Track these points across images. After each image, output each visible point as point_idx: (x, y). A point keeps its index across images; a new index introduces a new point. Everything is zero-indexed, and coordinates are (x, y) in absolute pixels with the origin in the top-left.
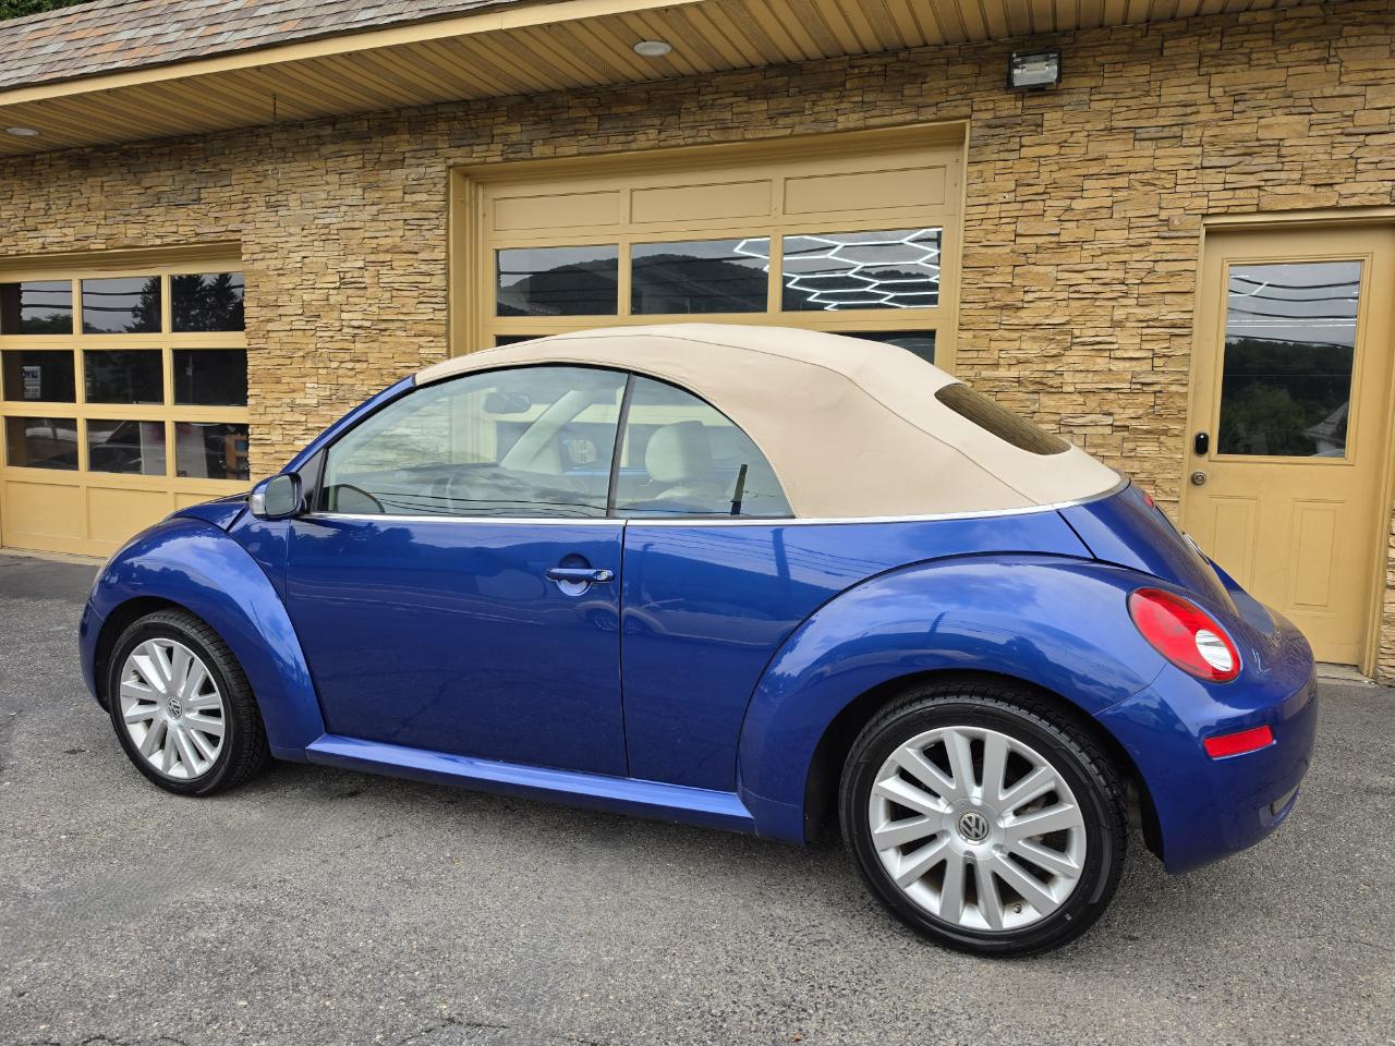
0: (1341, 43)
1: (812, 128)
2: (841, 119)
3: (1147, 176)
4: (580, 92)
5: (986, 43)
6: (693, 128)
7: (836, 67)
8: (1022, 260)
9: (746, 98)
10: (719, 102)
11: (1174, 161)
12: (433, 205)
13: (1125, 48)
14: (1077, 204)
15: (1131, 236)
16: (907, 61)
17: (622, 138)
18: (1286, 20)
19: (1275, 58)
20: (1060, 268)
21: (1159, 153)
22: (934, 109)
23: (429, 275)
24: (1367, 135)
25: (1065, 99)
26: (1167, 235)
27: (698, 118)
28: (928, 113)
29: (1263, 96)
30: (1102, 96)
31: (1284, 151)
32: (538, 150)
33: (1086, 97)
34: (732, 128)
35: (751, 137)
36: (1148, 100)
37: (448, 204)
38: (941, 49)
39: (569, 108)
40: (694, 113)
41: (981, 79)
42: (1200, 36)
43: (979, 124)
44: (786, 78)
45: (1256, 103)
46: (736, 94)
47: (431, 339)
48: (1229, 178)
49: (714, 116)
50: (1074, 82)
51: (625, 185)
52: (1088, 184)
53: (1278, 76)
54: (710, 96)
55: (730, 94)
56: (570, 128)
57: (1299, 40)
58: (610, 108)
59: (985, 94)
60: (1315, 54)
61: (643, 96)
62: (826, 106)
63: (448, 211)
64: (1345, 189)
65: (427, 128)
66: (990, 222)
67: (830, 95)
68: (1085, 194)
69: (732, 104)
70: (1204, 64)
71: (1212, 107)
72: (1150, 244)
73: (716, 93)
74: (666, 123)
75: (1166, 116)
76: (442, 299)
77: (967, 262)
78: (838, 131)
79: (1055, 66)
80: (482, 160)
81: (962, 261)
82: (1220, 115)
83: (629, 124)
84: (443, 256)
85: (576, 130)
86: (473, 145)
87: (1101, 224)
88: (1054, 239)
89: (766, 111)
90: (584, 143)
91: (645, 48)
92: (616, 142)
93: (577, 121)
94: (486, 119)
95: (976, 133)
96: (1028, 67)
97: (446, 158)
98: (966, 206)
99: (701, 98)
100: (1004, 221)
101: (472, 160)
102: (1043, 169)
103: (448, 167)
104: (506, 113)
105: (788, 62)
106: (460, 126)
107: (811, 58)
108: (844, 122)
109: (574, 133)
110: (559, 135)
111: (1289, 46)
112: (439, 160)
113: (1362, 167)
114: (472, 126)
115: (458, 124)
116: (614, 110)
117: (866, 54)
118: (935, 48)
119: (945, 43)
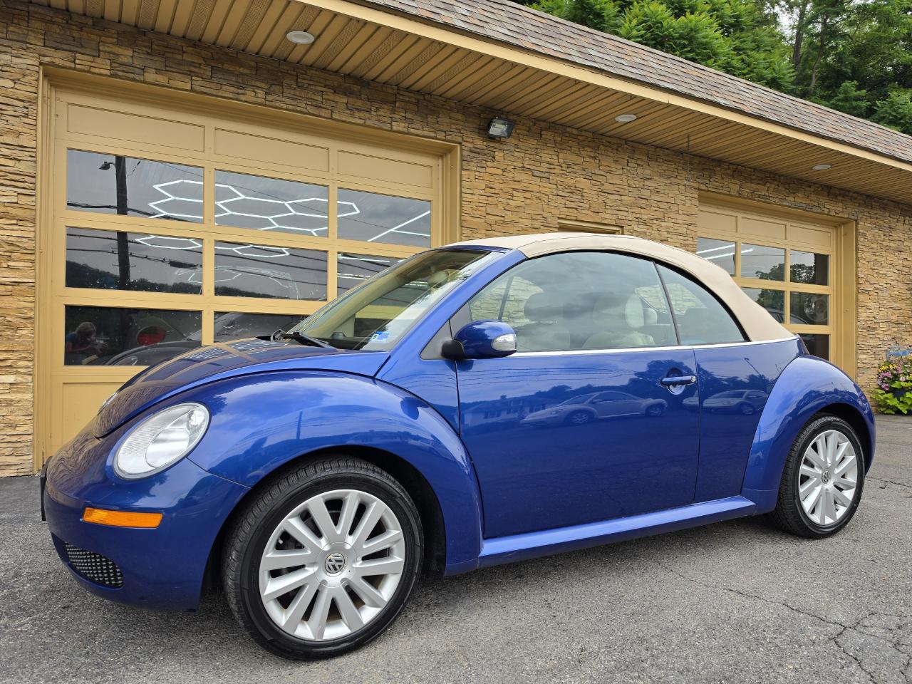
0: (599, 152)
1: (380, 125)
2: (393, 123)
3: (537, 194)
4: (197, 44)
5: (468, 105)
6: (296, 99)
7: (390, 91)
8: (489, 228)
9: (332, 91)
10: (313, 87)
11: (547, 190)
12: (20, 94)
13: (527, 129)
14: (511, 202)
15: (533, 223)
16: (430, 101)
17: (235, 90)
18: (582, 136)
19: (579, 151)
21: (542, 184)
22: (444, 134)
23: (15, 159)
24: (608, 193)
25: (504, 147)
26: (547, 225)
27: (298, 93)
28: (441, 135)
29: (576, 167)
30: (520, 150)
31: (584, 194)
32: (151, 76)
33: (513, 149)
34: (322, 108)
35: (337, 118)
36: (537, 157)
37: (37, 98)
38: (446, 101)
39: (184, 52)
40: (295, 89)
41: (466, 124)
42: (555, 133)
43: (466, 149)
44: (359, 87)
45: (574, 170)
46: (325, 86)
47: (15, 222)
48: (567, 202)
49: (310, 95)
50: (508, 140)
51: (211, 123)
52: (515, 193)
53: (580, 160)
54: (306, 82)
55: (323, 85)
56: (186, 68)
57: (586, 146)
58: (223, 64)
59: (469, 133)
60: (592, 154)
61: (253, 64)
62: (385, 112)
63: (36, 103)
64: (603, 215)
65: (16, 21)
66: (474, 204)
67: (384, 106)
68: (514, 198)
69: (322, 92)
70: (559, 147)
71: (560, 168)
72: (540, 228)
73: (310, 80)
74: (272, 89)
75: (544, 167)
76: (31, 185)
77: (464, 224)
78: (392, 131)
79: (508, 129)
80: (87, 68)
81: (460, 223)
82: (562, 172)
83: (240, 81)
84: (33, 144)
85: (190, 71)
86: (76, 52)
87: (521, 215)
88: (502, 219)
89: (347, 104)
90: (198, 83)
91: (295, 36)
92: (228, 91)
93: (192, 64)
94: (91, 33)
95: (465, 153)
96: (497, 125)
97: (40, 55)
98: (461, 192)
99: (299, 80)
100: (481, 205)
101: (72, 65)
102: (496, 181)
103: (41, 64)
104: (116, 36)
105: (361, 77)
106: (58, 31)
107: (377, 80)
108: (396, 126)
109: (188, 73)
110: (172, 70)
111: (583, 147)
112: (32, 54)
113: (607, 207)
114: (74, 35)
115: (55, 28)
116: (226, 66)
117: (408, 89)
118: (444, 99)
119: (450, 99)
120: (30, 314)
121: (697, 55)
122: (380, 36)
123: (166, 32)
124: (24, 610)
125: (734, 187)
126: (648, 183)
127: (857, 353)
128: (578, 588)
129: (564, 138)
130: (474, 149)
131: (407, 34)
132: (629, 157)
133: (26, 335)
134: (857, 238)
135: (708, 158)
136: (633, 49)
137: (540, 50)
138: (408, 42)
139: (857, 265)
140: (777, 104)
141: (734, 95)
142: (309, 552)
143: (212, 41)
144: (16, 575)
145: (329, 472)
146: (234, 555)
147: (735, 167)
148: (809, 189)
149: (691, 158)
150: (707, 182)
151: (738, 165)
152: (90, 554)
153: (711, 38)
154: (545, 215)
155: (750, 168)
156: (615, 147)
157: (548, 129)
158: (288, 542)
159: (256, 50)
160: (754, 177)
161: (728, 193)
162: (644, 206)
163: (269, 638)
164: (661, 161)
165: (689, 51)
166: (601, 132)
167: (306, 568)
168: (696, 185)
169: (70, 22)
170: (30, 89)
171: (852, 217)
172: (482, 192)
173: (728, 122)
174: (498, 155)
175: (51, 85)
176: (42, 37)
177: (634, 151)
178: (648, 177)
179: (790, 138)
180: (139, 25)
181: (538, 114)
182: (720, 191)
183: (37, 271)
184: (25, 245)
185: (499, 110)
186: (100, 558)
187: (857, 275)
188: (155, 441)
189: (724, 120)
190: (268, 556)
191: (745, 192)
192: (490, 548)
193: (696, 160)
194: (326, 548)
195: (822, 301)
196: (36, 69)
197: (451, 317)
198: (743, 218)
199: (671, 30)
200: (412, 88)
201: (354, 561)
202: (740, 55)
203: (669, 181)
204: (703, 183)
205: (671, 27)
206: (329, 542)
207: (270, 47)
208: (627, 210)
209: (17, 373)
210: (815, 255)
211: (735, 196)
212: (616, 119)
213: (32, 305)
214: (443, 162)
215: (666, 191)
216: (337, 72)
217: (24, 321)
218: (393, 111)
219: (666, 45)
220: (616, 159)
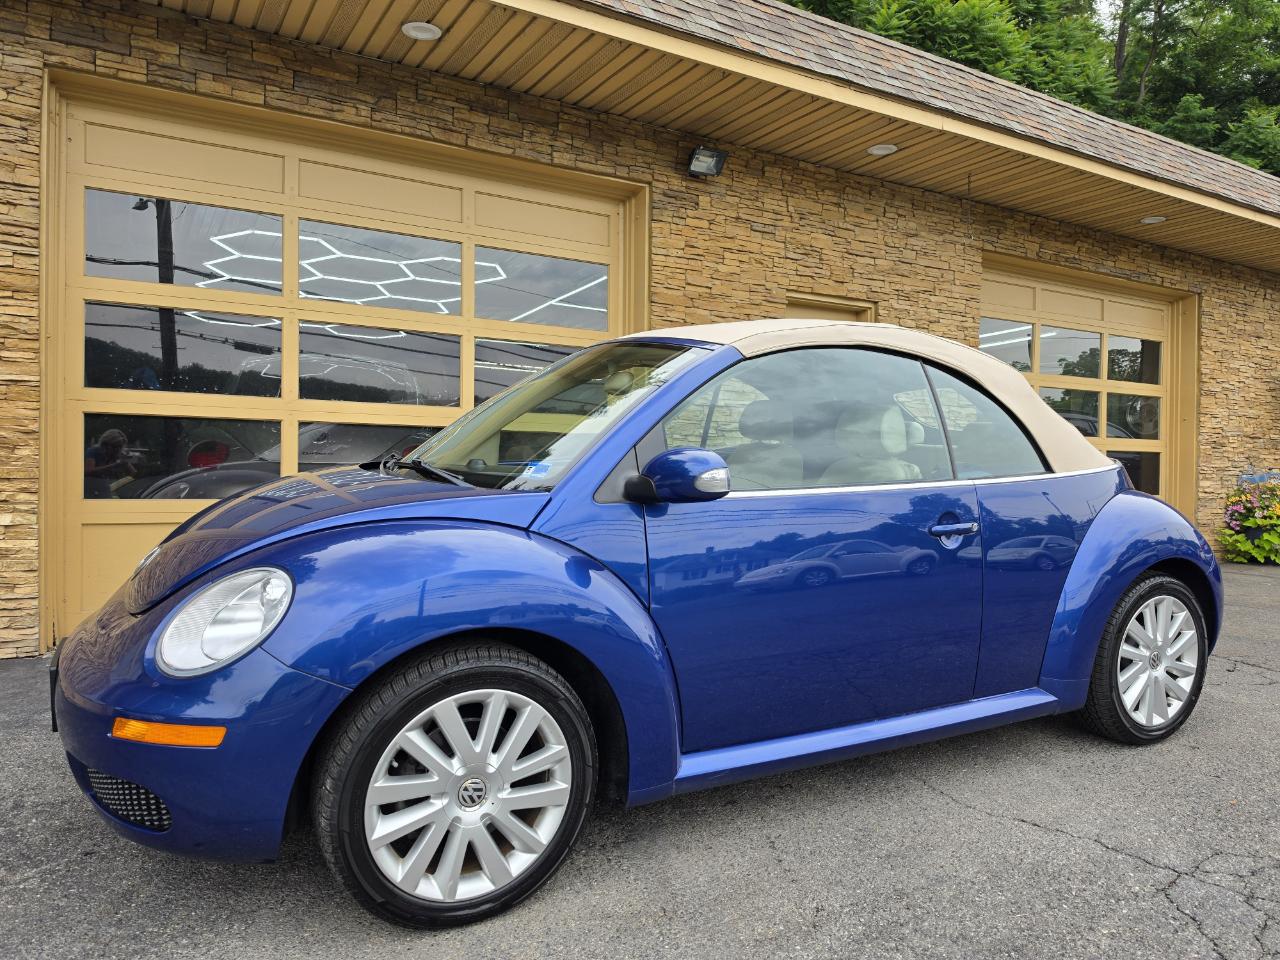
0: (845, 197)
1: (535, 155)
2: (554, 154)
3: (758, 256)
4: (272, 38)
5: (661, 129)
6: (415, 119)
7: (548, 108)
8: (690, 303)
9: (467, 107)
10: (439, 101)
11: (771, 250)
12: (15, 109)
13: (745, 163)
14: (721, 268)
15: (752, 297)
16: (606, 123)
17: (324, 104)
18: (821, 173)
19: (817, 195)
20: (713, 313)
21: (764, 242)
22: (626, 169)
23: (8, 203)
24: (857, 255)
25: (711, 189)
26: (771, 300)
27: (417, 110)
28: (623, 172)
29: (812, 219)
30: (734, 194)
31: (824, 257)
32: (206, 84)
33: (724, 191)
34: (452, 131)
35: (474, 145)
36: (757, 204)
37: (40, 115)
38: (629, 124)
39: (253, 50)
40: (413, 104)
41: (658, 156)
42: (783, 169)
43: (658, 191)
44: (505, 102)
45: (810, 223)
46: (457, 100)
47: (9, 294)
48: (800, 268)
49: (434, 114)
50: (717, 179)
51: (294, 152)
52: (727, 255)
53: (818, 208)
54: (430, 93)
55: (453, 99)
56: (258, 73)
57: (827, 188)
58: (310, 67)
59: (662, 169)
60: (835, 200)
61: (353, 67)
62: (542, 138)
63: (40, 122)
64: (849, 287)
66: (669, 270)
67: (542, 130)
68: (725, 261)
69: (453, 108)
70: (789, 190)
71: (790, 219)
72: (761, 304)
73: (436, 92)
74: (381, 104)
75: (767, 218)
76: (32, 241)
77: (655, 298)
78: (552, 165)
79: (717, 163)
80: (112, 72)
81: (650, 296)
82: (794, 225)
83: (335, 91)
84: (35, 181)
85: (263, 78)
86: (95, 48)
87: (735, 285)
88: (708, 291)
89: (488, 126)
90: (275, 95)
91: (414, 28)
92: (318, 106)
93: (265, 67)
94: (119, 22)
95: (656, 197)
96: (701, 158)
97: (45, 53)
98: (650, 253)
99: (420, 92)
100: (678, 271)
101: (91, 67)
102: (700, 237)
103: (45, 65)
104: (155, 26)
105: (508, 88)
106: (70, 18)
107: (531, 92)
108: (558, 158)
109: (260, 80)
110: (237, 75)
111: (823, 191)
112: (32, 52)
113: (856, 275)
114: (94, 24)
115: (67, 14)
116: (316, 71)
117: (576, 105)
118: (628, 121)
119: (635, 119)
120: (33, 427)
121: (982, 54)
122: (535, 30)
123: (228, 19)
124: (29, 858)
125: (1032, 248)
126: (912, 241)
127: (1198, 479)
128: (812, 819)
129: (795, 176)
130: (669, 192)
131: (574, 28)
132: (886, 204)
133: (28, 456)
134: (1199, 318)
135: (996, 206)
136: (893, 51)
137: (763, 52)
138: (576, 39)
139: (1199, 356)
140: (1093, 132)
141: (1033, 118)
142: (436, 778)
143: (295, 36)
144: (18, 806)
145: (464, 666)
146: (329, 784)
147: (1034, 218)
148: (1135, 250)
149: (972, 206)
150: (995, 239)
151: (1038, 216)
152: (122, 783)
153: (1003, 31)
154: (768, 285)
155: (1053, 220)
156: (867, 189)
157: (774, 164)
158: (406, 764)
159: (358, 48)
160: (1060, 233)
161: (1023, 255)
162: (906, 273)
163: (380, 900)
164: (931, 210)
165: (971, 50)
166: (847, 168)
167: (432, 801)
168: (979, 244)
169: (87, 5)
170: (30, 102)
171: (1195, 290)
172: (681, 253)
173: (1025, 156)
174: (704, 200)
175: (61, 96)
176: (48, 26)
177: (894, 196)
178: (912, 232)
179: (1111, 180)
180: (189, 9)
181: (760, 143)
182: (1013, 253)
183: (43, 365)
184: (26, 328)
185: (705, 136)
186: (138, 788)
187: (1199, 370)
188: (215, 622)
189: (1019, 153)
190: (376, 785)
191: (1048, 253)
192: (691, 766)
193: (980, 209)
194: (460, 772)
195: (1151, 405)
196: (39, 72)
197: (637, 443)
198: (1043, 290)
199: (945, 19)
200: (580, 104)
201: (501, 789)
202: (1041, 55)
203: (941, 238)
204: (988, 241)
205: (945, 15)
206: (464, 764)
207: (377, 45)
208: (882, 278)
209: (15, 510)
210: (1142, 341)
211: (1033, 260)
212: (870, 151)
213: (36, 413)
214: (625, 211)
215: (937, 253)
216: (474, 79)
217: (25, 437)
218: (555, 136)
219: (939, 40)
220: (868, 206)
